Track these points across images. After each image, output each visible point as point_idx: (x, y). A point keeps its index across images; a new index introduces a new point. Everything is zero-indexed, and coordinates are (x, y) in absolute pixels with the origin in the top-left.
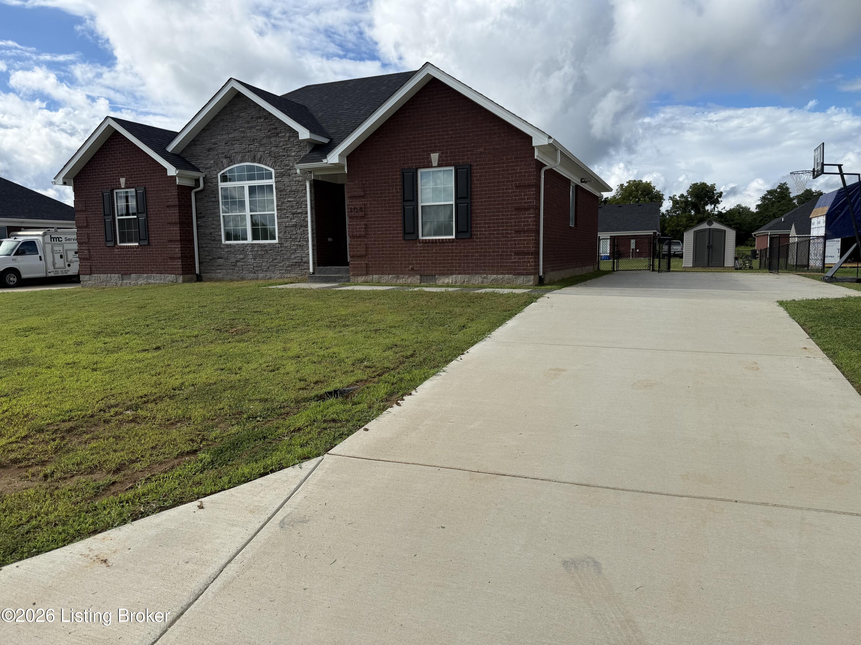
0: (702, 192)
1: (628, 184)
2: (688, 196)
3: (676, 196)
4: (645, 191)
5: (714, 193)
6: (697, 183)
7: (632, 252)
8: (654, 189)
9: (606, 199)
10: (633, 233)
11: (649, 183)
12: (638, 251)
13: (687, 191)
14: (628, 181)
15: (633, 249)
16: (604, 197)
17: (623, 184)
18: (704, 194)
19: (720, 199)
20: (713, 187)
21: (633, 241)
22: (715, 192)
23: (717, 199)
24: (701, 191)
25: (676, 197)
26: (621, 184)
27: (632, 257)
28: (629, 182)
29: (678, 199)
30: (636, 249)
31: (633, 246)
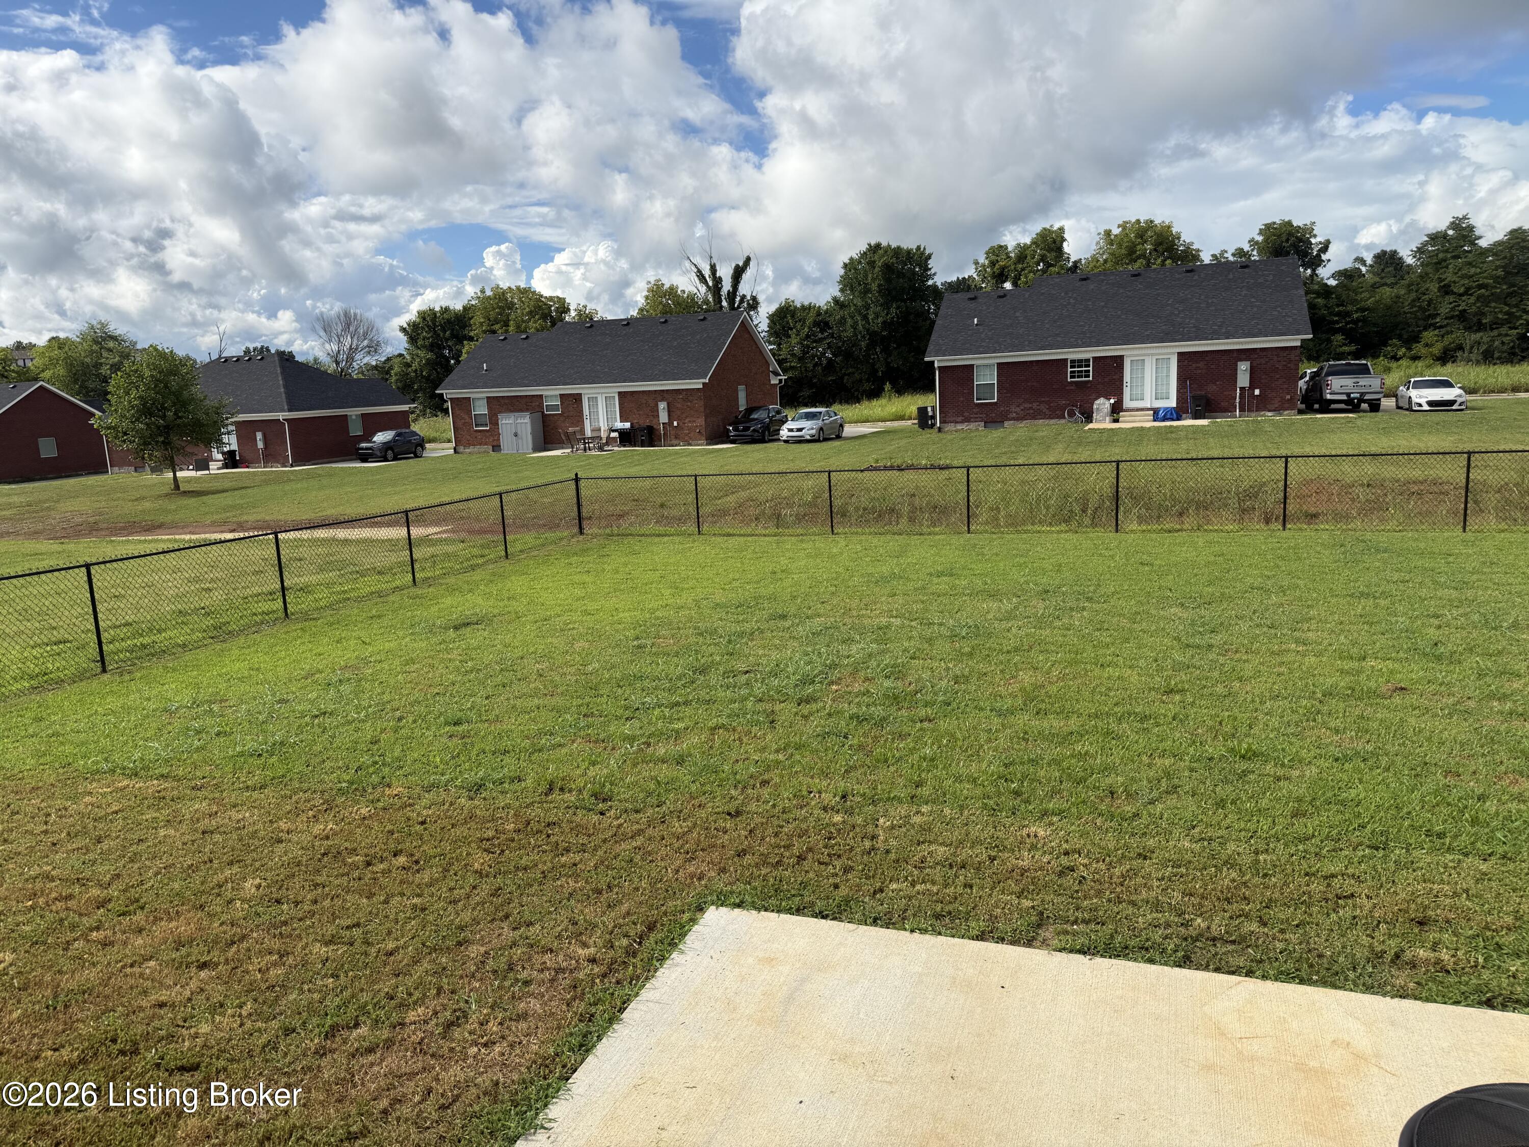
0: (1287, 240)
1: (1120, 229)
2: (1253, 250)
3: (1226, 252)
4: (1161, 244)
5: (1312, 244)
6: (1274, 223)
7: (1242, 396)
8: (1179, 238)
9: (1075, 263)
10: (1242, 343)
11: (1169, 227)
12: (1257, 392)
13: (1249, 242)
14: (1121, 223)
15: (1242, 389)
16: (1073, 259)
17: (1110, 231)
18: (1291, 245)
19: (1324, 257)
20: (1309, 230)
21: (1243, 367)
22: (1313, 241)
23: (1319, 256)
24: (1284, 239)
25: (1226, 255)
26: (1105, 231)
27: (1242, 410)
28: (1123, 226)
29: (1231, 258)
30: (1252, 387)
31: (1243, 380)
